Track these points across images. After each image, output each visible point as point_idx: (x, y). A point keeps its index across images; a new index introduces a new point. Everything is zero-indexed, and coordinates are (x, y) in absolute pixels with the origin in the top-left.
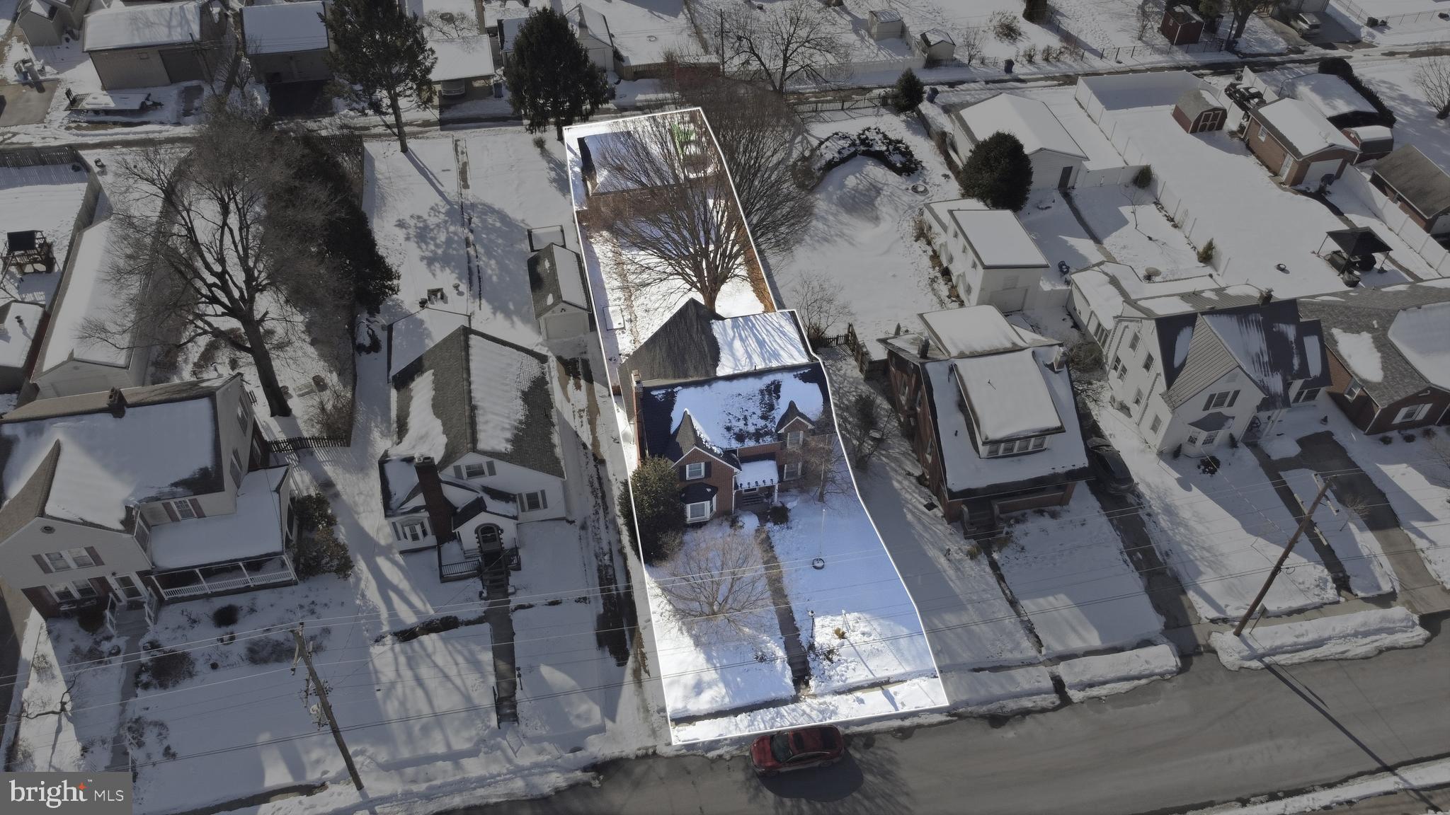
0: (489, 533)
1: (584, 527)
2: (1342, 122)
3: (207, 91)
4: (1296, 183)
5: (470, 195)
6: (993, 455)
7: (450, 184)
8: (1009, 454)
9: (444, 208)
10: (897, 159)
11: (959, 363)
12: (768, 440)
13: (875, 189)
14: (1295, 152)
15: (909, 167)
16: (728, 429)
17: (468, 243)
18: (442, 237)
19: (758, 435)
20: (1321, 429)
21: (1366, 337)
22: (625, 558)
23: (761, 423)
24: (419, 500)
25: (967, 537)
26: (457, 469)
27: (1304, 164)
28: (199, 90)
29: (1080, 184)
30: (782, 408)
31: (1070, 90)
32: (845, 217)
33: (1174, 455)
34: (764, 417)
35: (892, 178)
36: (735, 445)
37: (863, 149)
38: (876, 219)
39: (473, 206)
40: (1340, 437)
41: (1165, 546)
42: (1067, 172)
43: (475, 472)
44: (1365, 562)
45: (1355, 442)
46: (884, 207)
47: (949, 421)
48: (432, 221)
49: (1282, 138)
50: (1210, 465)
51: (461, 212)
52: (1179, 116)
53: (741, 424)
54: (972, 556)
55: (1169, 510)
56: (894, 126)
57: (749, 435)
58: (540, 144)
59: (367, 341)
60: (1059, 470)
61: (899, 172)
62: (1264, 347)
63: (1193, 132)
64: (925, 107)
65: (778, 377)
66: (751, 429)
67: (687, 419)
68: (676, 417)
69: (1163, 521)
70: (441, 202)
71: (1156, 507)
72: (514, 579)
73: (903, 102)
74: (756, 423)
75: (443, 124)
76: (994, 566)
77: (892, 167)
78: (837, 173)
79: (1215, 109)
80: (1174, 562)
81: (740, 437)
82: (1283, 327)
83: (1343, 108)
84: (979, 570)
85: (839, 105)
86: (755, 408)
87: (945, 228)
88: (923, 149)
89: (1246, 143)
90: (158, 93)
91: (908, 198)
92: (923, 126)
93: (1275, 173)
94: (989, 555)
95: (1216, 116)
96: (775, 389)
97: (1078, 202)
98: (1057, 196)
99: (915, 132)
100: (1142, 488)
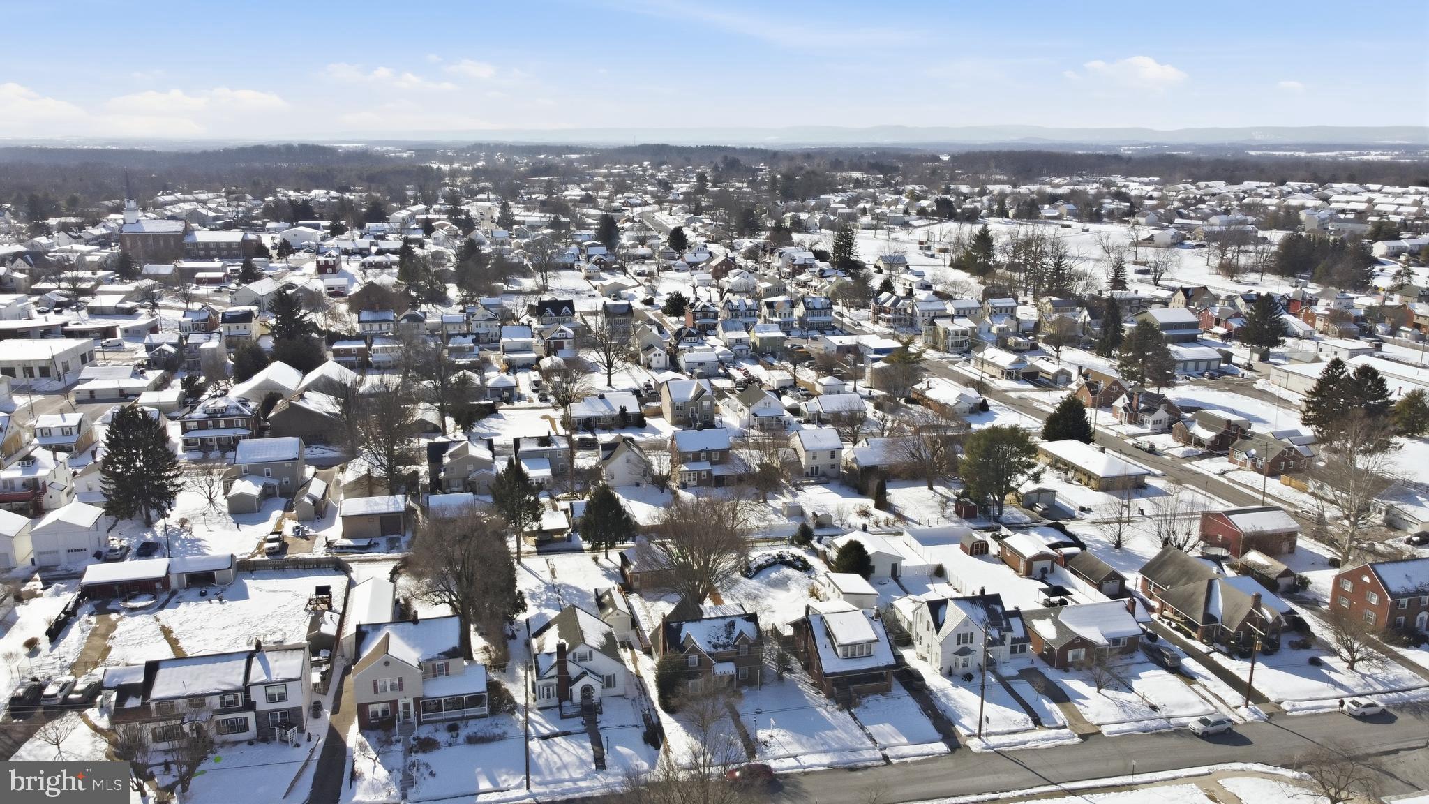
0: (587, 690)
1: (634, 700)
2: (1053, 546)
3: (403, 539)
4: (1029, 574)
5: (557, 581)
6: (845, 657)
7: (547, 577)
8: (853, 657)
9: (543, 586)
10: (799, 564)
11: (826, 616)
12: (730, 649)
13: (788, 578)
14: (1023, 557)
15: (806, 568)
16: (709, 642)
17: (559, 600)
18: (544, 597)
19: (724, 646)
20: (1031, 666)
21: (1048, 621)
22: (656, 712)
23: (726, 640)
24: (554, 672)
25: (837, 703)
26: (575, 655)
27: (1030, 562)
28: (398, 539)
29: (903, 575)
30: (736, 632)
31: (900, 538)
32: (770, 589)
33: (949, 674)
34: (727, 637)
35: (797, 573)
36: (713, 650)
37: (781, 561)
38: (788, 590)
39: (560, 585)
40: (1041, 670)
41: (943, 709)
42: (894, 567)
43: (583, 659)
44: (1049, 713)
45: (1051, 673)
46: (792, 585)
47: (821, 641)
48: (538, 591)
49: (1016, 551)
50: (968, 677)
51: (553, 588)
52: (963, 548)
53: (716, 641)
54: (840, 710)
55: (946, 695)
56: (799, 552)
57: (721, 646)
58: (595, 559)
59: (510, 634)
60: (881, 665)
61: (800, 570)
62: (986, 615)
63: (972, 554)
64: (814, 543)
65: (733, 619)
66: (721, 643)
67: (688, 636)
68: (683, 636)
69: (943, 700)
70: (542, 584)
71: (939, 694)
72: (599, 717)
73: (801, 538)
74: (723, 640)
75: (539, 553)
76: (852, 715)
77: (796, 568)
78: (765, 572)
79: (980, 541)
80: (948, 714)
81: (716, 647)
82: (995, 606)
83: (1054, 540)
84: (844, 716)
85: (765, 544)
86: (722, 633)
87: (824, 585)
88: (813, 561)
89: (1002, 559)
90: (376, 540)
91: (806, 581)
92: (814, 552)
93: (1018, 572)
94: (849, 711)
95: (982, 546)
96: (732, 625)
97: (903, 583)
98: (891, 580)
99: (810, 555)
100: (932, 687)
